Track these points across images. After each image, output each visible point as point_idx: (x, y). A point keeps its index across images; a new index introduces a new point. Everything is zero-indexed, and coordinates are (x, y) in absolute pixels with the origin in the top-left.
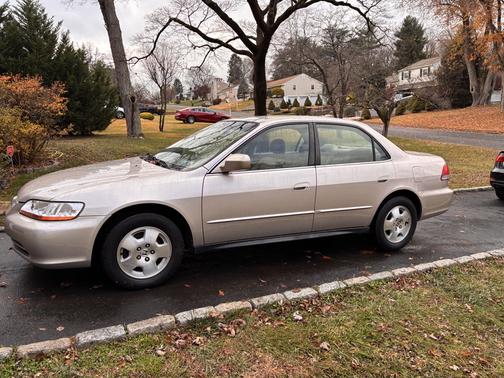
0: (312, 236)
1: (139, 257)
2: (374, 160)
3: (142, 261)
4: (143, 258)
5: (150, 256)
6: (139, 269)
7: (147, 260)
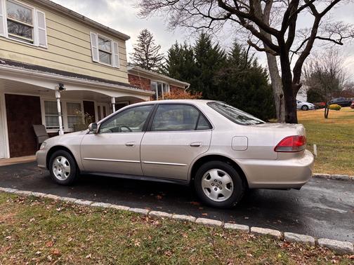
0: (142, 179)
2: (196, 129)
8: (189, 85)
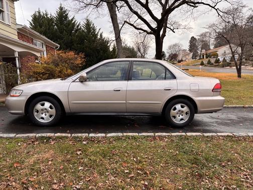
0: (126, 114)
1: (42, 114)
2: (165, 79)
3: (43, 116)
4: (44, 114)
5: (47, 114)
6: (42, 118)
7: (46, 115)
8: (59, 46)
